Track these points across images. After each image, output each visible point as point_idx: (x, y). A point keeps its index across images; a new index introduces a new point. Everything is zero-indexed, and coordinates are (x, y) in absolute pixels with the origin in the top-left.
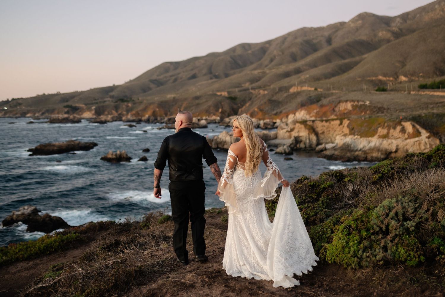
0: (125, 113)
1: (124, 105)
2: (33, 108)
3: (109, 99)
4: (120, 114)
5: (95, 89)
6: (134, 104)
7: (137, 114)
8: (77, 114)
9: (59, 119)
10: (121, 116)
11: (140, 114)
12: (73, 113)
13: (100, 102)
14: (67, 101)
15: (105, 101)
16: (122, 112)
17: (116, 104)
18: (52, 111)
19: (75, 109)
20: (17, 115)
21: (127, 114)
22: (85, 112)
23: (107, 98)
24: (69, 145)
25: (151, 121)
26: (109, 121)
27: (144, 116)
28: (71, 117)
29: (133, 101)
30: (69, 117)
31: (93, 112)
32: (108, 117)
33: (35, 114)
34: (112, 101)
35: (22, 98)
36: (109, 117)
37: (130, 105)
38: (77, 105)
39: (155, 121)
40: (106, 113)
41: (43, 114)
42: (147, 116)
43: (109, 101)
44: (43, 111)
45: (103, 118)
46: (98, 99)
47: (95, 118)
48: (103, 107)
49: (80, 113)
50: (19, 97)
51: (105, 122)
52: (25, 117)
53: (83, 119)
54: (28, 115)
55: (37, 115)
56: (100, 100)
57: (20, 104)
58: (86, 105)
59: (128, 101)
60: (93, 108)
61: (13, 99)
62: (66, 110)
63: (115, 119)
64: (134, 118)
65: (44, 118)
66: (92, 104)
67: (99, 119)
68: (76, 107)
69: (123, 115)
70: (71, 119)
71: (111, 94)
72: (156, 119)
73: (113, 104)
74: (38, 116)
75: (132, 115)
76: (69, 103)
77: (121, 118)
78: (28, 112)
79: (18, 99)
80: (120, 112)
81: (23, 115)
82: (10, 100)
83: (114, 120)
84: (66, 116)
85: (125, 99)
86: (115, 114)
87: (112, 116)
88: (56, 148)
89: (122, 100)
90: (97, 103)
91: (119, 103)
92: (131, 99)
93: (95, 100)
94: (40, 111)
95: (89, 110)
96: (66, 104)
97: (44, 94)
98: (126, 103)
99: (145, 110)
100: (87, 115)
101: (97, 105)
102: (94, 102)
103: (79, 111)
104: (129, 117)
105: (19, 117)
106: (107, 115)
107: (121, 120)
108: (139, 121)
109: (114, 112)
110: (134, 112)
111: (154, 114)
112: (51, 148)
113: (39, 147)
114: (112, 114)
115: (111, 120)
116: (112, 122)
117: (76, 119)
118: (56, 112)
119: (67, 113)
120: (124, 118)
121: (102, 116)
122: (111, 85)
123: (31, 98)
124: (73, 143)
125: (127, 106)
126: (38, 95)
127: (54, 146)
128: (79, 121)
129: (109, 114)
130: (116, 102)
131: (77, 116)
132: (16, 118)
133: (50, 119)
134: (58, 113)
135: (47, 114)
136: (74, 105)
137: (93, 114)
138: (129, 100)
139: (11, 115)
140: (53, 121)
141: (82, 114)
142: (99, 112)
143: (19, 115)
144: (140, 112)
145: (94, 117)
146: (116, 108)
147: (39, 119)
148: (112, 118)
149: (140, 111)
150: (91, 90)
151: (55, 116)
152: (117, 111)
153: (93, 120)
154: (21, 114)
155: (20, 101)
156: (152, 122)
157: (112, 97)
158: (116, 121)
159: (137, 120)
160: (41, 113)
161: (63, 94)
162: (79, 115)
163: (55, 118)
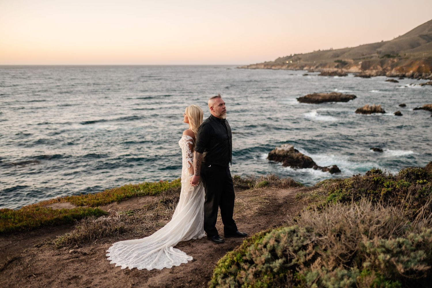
0: (389, 68)
1: (390, 61)
2: (309, 63)
3: (376, 55)
4: (384, 70)
5: (363, 45)
6: (400, 59)
7: (402, 70)
8: (345, 68)
9: (329, 73)
10: (386, 71)
11: (405, 70)
12: (342, 67)
13: (367, 58)
14: (338, 56)
15: (372, 57)
16: (387, 67)
17: (382, 59)
18: (324, 65)
19: (343, 64)
20: (297, 68)
21: (392, 69)
22: (353, 66)
23: (375, 53)
24: (331, 96)
25: (414, 76)
26: (373, 76)
27: (408, 72)
28: (340, 71)
29: (400, 56)
30: (338, 71)
31: (360, 67)
32: (372, 72)
33: (310, 67)
34: (379, 57)
35: (302, 54)
36: (374, 72)
37: (395, 60)
38: (346, 60)
39: (420, 77)
40: (372, 68)
41: (317, 67)
42: (411, 72)
43: (376, 56)
44: (317, 65)
45: (368, 72)
46: (366, 55)
47: (361, 73)
48: (369, 62)
49: (348, 67)
50: (300, 53)
51: (369, 77)
52: (302, 70)
53: (350, 73)
54: (305, 68)
55: (312, 68)
56: (368, 56)
57: (300, 59)
58: (354, 60)
59: (394, 57)
60: (360, 63)
61: (295, 55)
62: (336, 64)
63: (379, 74)
64: (398, 74)
65: (318, 71)
66: (360, 59)
67: (364, 73)
68: (345, 61)
69: (388, 70)
70: (339, 73)
71: (379, 50)
72: (421, 75)
73: (379, 59)
74: (312, 70)
75: (396, 70)
76: (339, 59)
77: (386, 73)
78: (305, 66)
79: (299, 54)
80: (385, 67)
81: (302, 68)
82: (293, 55)
83: (377, 75)
84: (335, 69)
85: (392, 55)
86: (380, 69)
87: (377, 71)
88: (320, 98)
89: (389, 56)
90: (364, 58)
91: (385, 58)
92: (397, 54)
93: (363, 55)
94: (315, 65)
95: (356, 64)
96: (337, 59)
97: (319, 50)
98: (392, 59)
99: (410, 65)
100: (355, 69)
101: (364, 60)
102: (361, 57)
103: (347, 65)
104: (394, 72)
105: (298, 70)
106: (372, 70)
107: (384, 75)
108: (403, 77)
109: (379, 67)
110: (398, 68)
111: (419, 70)
112: (317, 98)
113: (307, 97)
114: (377, 69)
115: (375, 75)
116: (376, 76)
117: (343, 73)
118: (328, 66)
119: (337, 67)
120: (387, 73)
121: (367, 71)
122: (380, 41)
123: (309, 53)
124: (335, 95)
125: (393, 62)
126: (315, 51)
127: (319, 96)
128: (346, 75)
129: (374, 69)
130: (383, 57)
131: (345, 70)
132: (296, 70)
133: (322, 72)
134: (329, 67)
135: (320, 68)
136: (343, 60)
137: (360, 69)
138: (395, 55)
139: (292, 68)
140: (323, 74)
141: (350, 68)
142: (365, 67)
143: (298, 68)
144: (404, 68)
145: (360, 71)
146: (382, 63)
147: (313, 72)
148: (377, 73)
149: (405, 66)
150: (360, 46)
151: (326, 70)
152: (382, 66)
153: (358, 74)
154: (300, 68)
155: (300, 57)
156: (416, 78)
157: (379, 53)
158: (380, 75)
159: (400, 75)
160: (315, 67)
161: (335, 50)
162: (347, 69)
163: (325, 71)
